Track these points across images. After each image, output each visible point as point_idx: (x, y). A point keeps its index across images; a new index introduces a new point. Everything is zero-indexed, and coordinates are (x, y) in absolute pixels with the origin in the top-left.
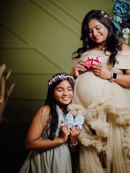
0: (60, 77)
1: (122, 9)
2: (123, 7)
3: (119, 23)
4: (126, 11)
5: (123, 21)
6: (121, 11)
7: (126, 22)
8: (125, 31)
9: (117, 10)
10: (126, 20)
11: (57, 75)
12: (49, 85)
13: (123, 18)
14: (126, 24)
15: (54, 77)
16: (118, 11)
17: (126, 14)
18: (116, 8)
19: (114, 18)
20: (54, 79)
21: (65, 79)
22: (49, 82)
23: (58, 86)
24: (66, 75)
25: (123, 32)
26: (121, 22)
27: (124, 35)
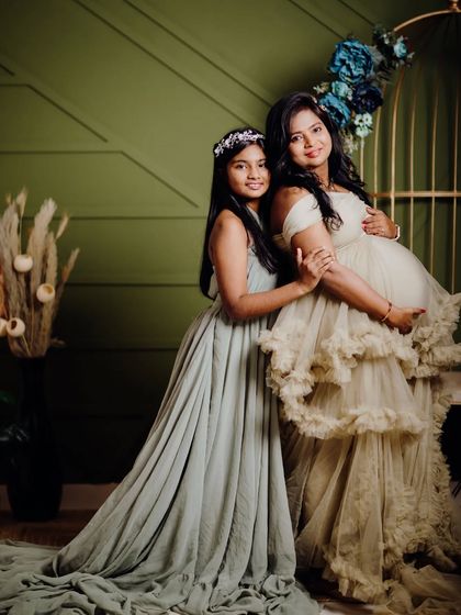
0: (241, 136)
1: (353, 67)
2: (355, 60)
3: (344, 99)
4: (362, 72)
5: (354, 95)
6: (349, 69)
7: (362, 97)
8: (361, 121)
9: (341, 67)
10: (364, 92)
11: (234, 132)
12: (215, 154)
13: (355, 88)
14: (363, 101)
15: (226, 137)
16: (344, 70)
17: (364, 77)
18: (338, 64)
19: (333, 84)
20: (227, 142)
21: (251, 142)
22: (215, 148)
23: (237, 158)
24: (254, 134)
25: (356, 122)
26: (350, 98)
27: (358, 129)
